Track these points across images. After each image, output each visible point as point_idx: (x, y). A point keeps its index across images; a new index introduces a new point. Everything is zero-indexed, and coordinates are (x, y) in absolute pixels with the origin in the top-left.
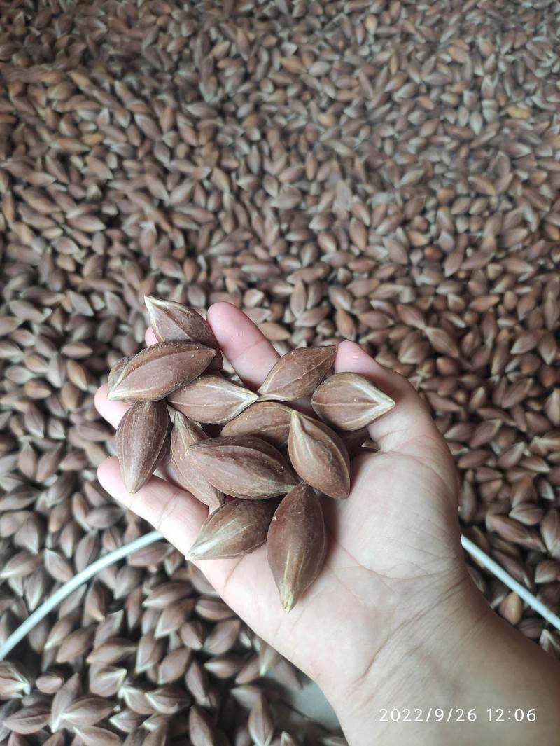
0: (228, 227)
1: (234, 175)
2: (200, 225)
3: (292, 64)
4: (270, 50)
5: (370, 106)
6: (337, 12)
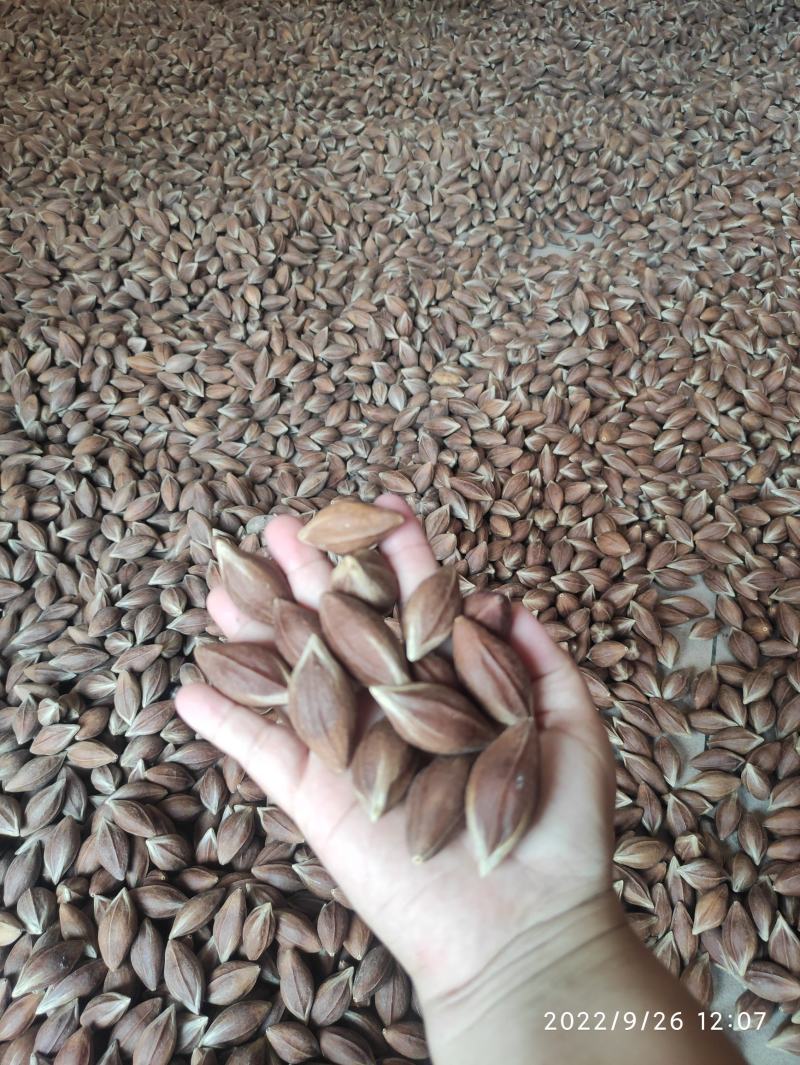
2: (3, 606)
3: (142, 364)
4: (110, 351)
5: (254, 398)
6: (208, 289)
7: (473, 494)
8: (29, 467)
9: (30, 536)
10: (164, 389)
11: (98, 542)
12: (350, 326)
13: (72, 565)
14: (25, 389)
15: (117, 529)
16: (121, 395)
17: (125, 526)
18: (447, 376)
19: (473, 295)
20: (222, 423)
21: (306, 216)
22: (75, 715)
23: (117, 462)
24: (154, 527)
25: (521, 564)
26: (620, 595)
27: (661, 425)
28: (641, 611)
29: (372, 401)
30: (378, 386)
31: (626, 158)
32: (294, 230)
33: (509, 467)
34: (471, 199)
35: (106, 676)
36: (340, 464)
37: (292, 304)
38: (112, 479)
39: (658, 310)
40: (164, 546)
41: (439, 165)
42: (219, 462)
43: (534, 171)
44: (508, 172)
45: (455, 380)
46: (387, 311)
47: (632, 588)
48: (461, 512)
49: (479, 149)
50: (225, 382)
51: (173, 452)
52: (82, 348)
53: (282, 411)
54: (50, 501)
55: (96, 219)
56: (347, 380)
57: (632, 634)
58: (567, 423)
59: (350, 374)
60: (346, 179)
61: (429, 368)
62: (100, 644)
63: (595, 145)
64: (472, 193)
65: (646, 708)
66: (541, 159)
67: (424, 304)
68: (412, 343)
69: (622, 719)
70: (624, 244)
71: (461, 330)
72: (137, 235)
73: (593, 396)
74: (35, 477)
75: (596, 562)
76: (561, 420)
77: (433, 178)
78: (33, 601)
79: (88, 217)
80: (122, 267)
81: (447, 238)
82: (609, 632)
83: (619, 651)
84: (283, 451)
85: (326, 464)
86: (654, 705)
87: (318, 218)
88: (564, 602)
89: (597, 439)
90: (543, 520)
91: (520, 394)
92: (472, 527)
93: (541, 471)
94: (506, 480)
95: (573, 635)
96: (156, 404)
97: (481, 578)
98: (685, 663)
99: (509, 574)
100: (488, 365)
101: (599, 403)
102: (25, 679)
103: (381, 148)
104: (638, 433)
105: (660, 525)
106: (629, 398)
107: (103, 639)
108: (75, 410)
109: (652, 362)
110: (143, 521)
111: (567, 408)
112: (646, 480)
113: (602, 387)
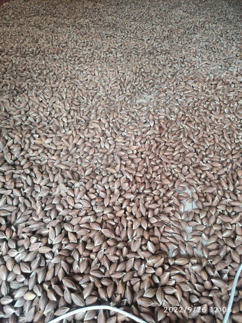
0: (22, 210)
1: (22, 189)
2: (11, 212)
3: (38, 142)
4: (29, 139)
5: (70, 149)
6: (52, 118)
7: (131, 172)
8: (13, 174)
9: (17, 193)
10: (45, 148)
11: (34, 192)
12: (93, 127)
13: (28, 199)
14: (7, 151)
15: (39, 188)
16: (34, 151)
17: (41, 187)
18: (120, 140)
19: (123, 116)
20: (61, 156)
21: (76, 95)
22: (39, 240)
23: (36, 170)
24: (48, 187)
25: (144, 189)
26: (169, 194)
27: (174, 149)
28: (175, 198)
29: (101, 147)
30: (102, 143)
31: (158, 74)
32: (73, 99)
33: (138, 163)
34: (119, 88)
35: (45, 229)
36: (95, 165)
37: (75, 121)
38: (35, 175)
39: (170, 118)
40: (52, 192)
41: (109, 78)
42: (63, 167)
43: (134, 79)
44: (128, 80)
45: (122, 140)
46: (102, 122)
47: (172, 193)
48: (129, 177)
49: (119, 74)
50: (61, 145)
51: (50, 165)
52: (21, 138)
53: (77, 151)
54: (19, 182)
55: (18, 100)
56: (94, 142)
57: (173, 204)
58: (151, 150)
59: (94, 140)
60: (84, 83)
61: (114, 137)
62: (42, 221)
63: (150, 71)
64: (119, 86)
65: (178, 222)
66: (136, 76)
67: (111, 119)
68: (109, 130)
69: (173, 225)
70: (159, 98)
71: (121, 126)
72: (30, 104)
73: (157, 142)
74: (15, 176)
75: (163, 186)
76: (150, 150)
77: (108, 82)
78: (19, 210)
79: (15, 99)
80: (27, 113)
81: (114, 99)
82: (168, 204)
83: (170, 209)
84: (79, 163)
85: (91, 165)
86: (180, 221)
87: (79, 95)
88: (156, 198)
89: (159, 154)
90: (148, 176)
91: (139, 144)
92: (131, 180)
93: (146, 164)
94: (138, 166)
95: (159, 206)
96: (43, 152)
97: (135, 194)
98: (186, 210)
99: (142, 191)
100: (129, 136)
101: (158, 144)
102: (22, 232)
103: (93, 74)
104: (169, 151)
105: (176, 175)
106: (165, 142)
107: (42, 219)
108: (21, 156)
109: (170, 132)
110: (45, 185)
111: (151, 146)
112: (172, 164)
113: (159, 140)
